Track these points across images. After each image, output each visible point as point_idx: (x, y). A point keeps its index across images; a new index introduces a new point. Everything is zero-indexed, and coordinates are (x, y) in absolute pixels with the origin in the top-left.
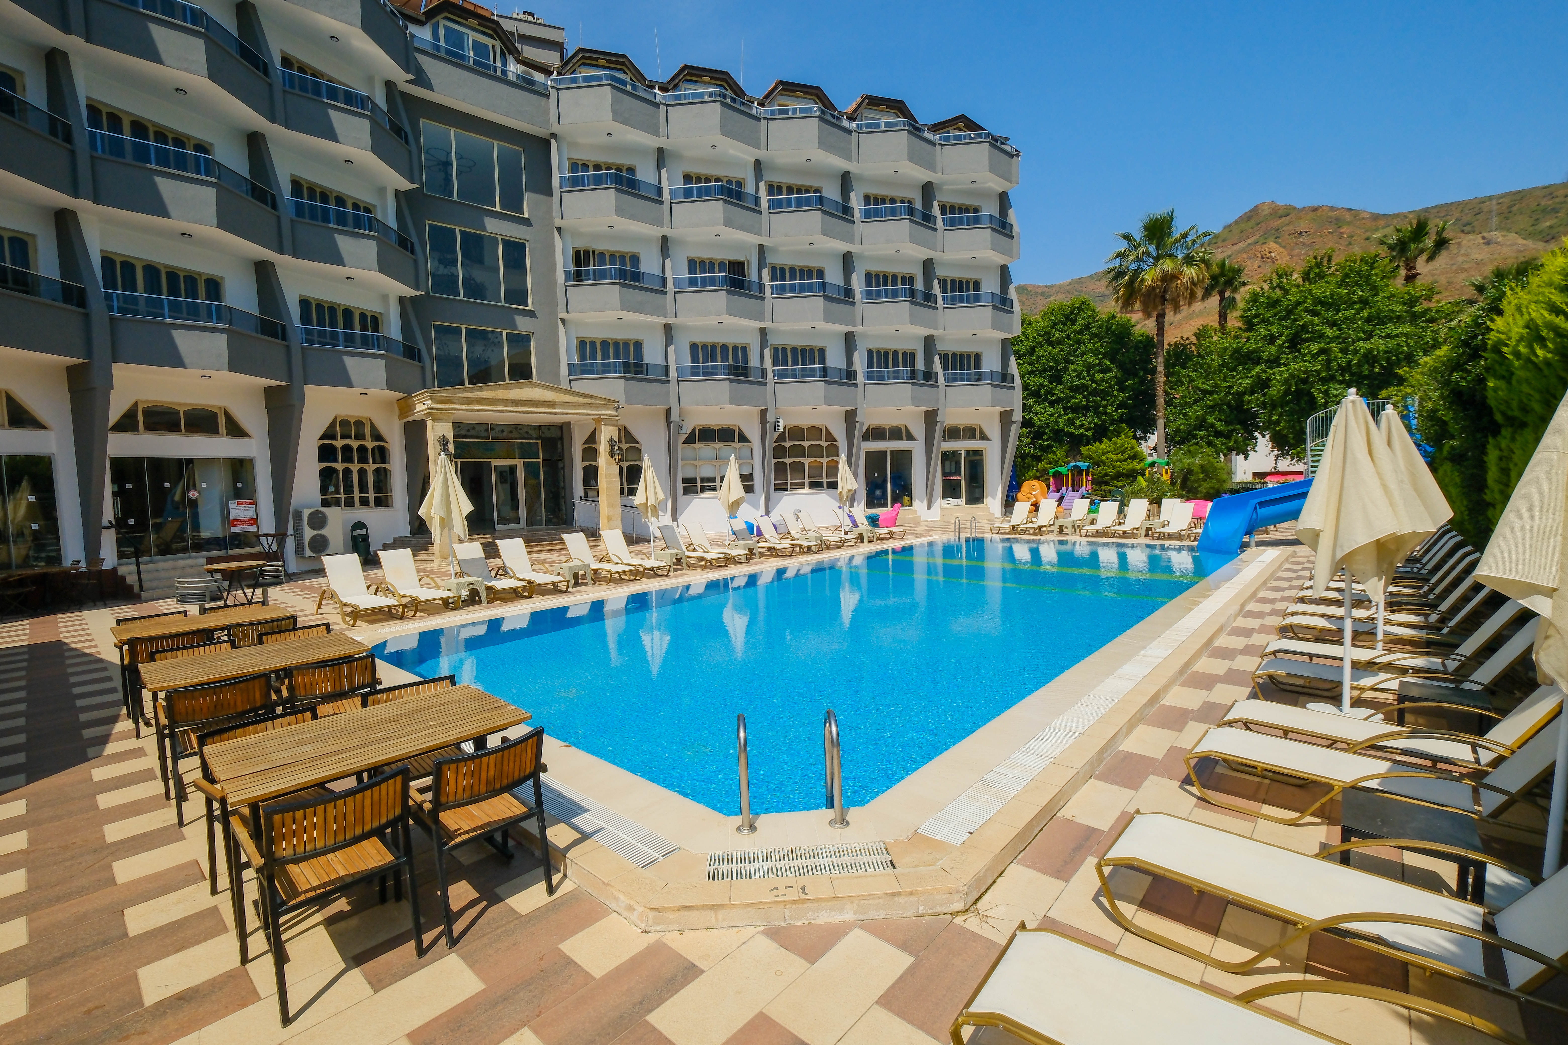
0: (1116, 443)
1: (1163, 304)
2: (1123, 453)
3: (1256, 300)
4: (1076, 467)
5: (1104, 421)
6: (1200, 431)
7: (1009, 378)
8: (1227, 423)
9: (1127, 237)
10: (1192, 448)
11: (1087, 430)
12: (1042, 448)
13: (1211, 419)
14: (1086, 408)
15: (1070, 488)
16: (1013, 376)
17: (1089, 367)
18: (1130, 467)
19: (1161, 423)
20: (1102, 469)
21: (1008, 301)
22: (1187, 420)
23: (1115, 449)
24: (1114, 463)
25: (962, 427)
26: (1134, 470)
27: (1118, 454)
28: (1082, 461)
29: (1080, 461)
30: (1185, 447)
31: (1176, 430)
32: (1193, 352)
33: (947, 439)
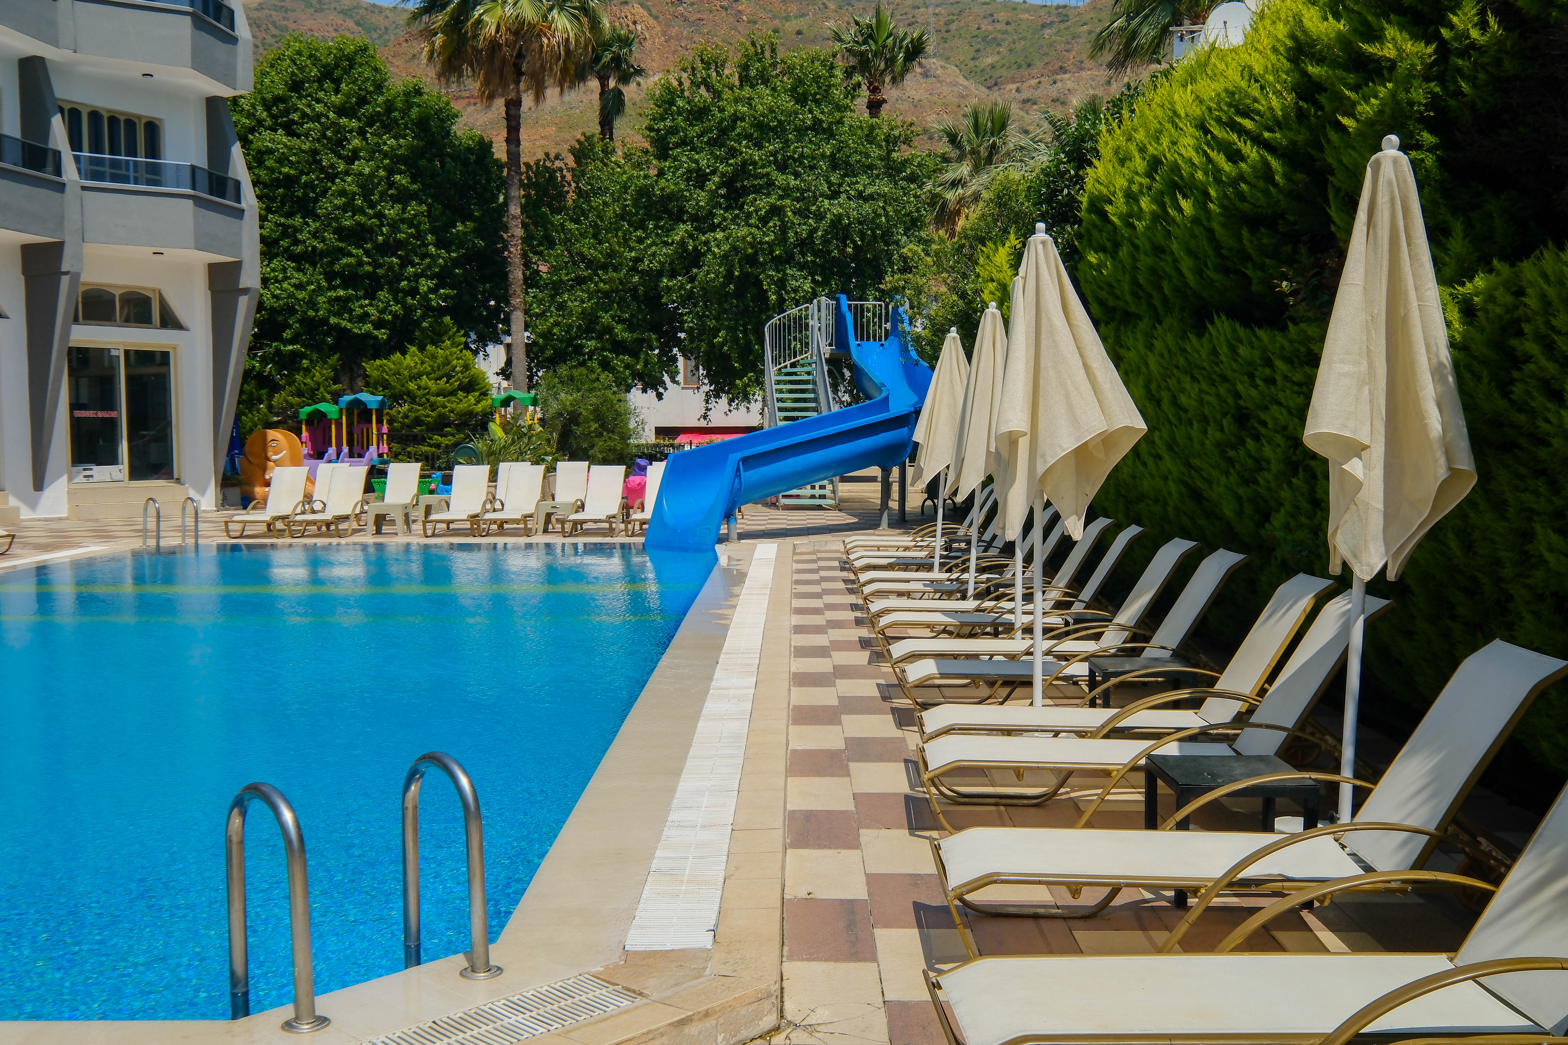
0: (433, 357)
1: (517, 82)
2: (449, 377)
3: (672, 103)
4: (356, 403)
5: (409, 310)
6: (587, 339)
7: (228, 188)
8: (633, 326)
10: (575, 373)
11: (376, 327)
12: (279, 358)
13: (606, 318)
14: (373, 279)
15: (345, 449)
16: (238, 184)
18: (463, 405)
19: (518, 319)
20: (410, 410)
21: (225, 12)
22: (563, 316)
23: (432, 369)
24: (432, 399)
25: (118, 293)
26: (471, 414)
27: (440, 378)
28: (367, 391)
29: (362, 391)
30: (563, 370)
31: (547, 335)
32: (570, 185)
33: (85, 318)
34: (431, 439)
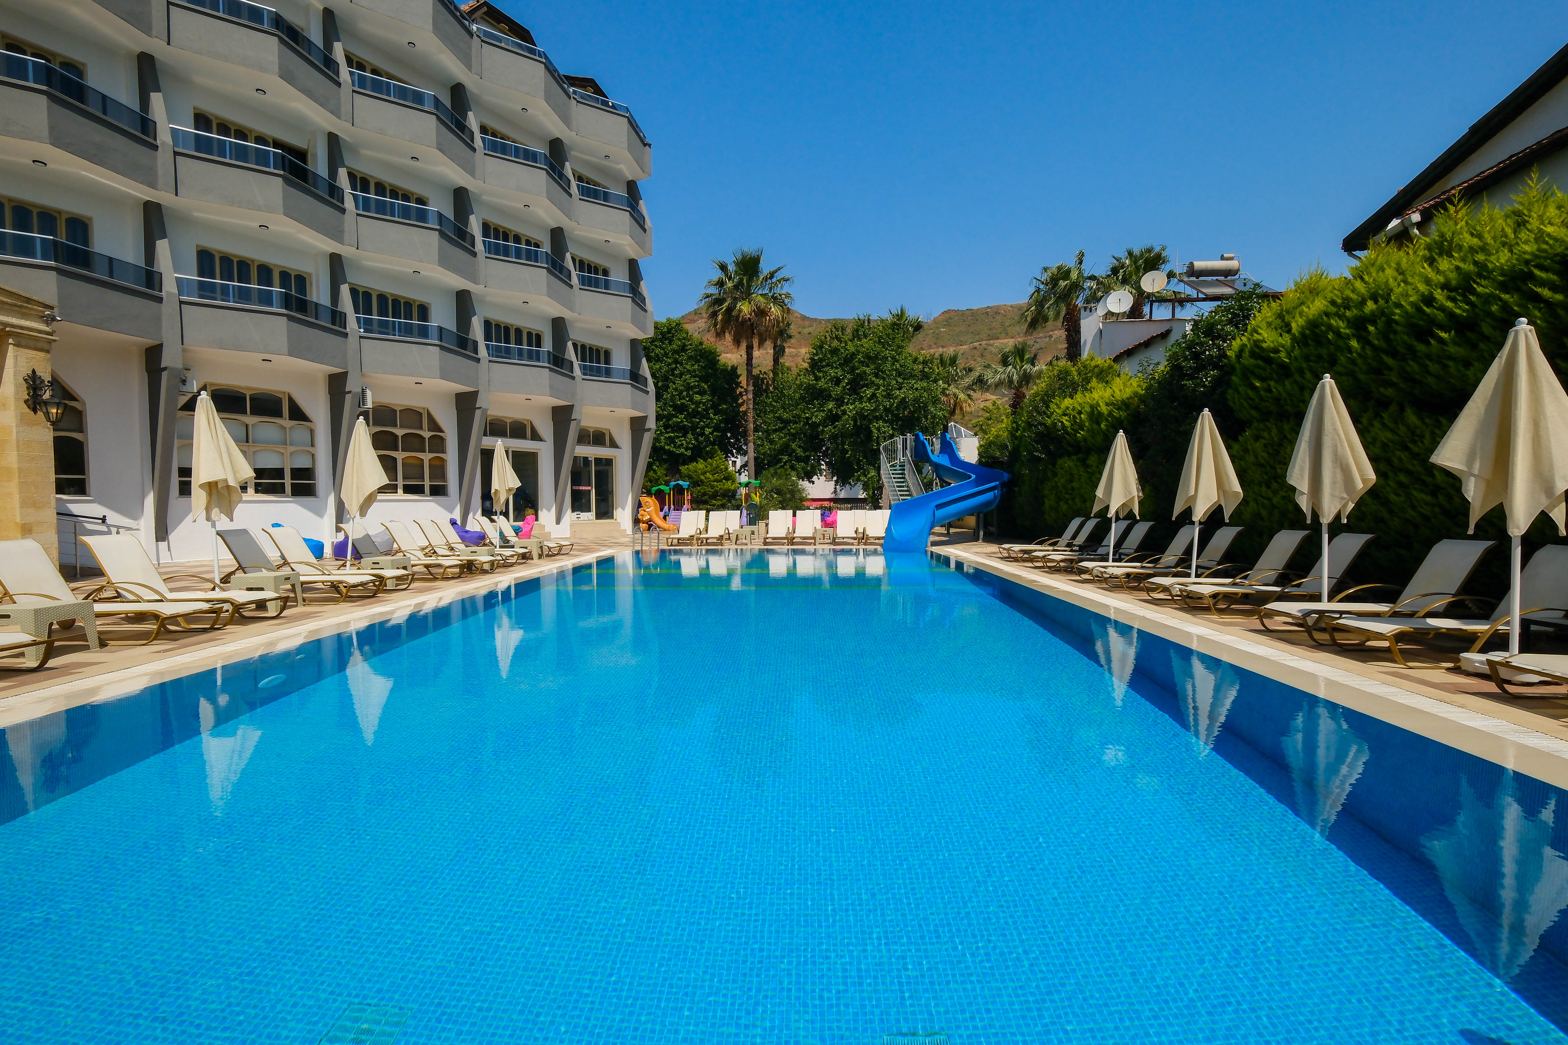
0: (711, 465)
1: (753, 339)
3: (821, 347)
4: (677, 485)
5: (701, 443)
6: (784, 455)
7: (640, 379)
8: (805, 450)
9: (723, 267)
10: (778, 471)
11: (686, 451)
13: (793, 446)
14: (687, 429)
15: (672, 507)
16: (644, 378)
17: (689, 388)
18: (726, 487)
19: (751, 445)
20: (701, 489)
21: (642, 296)
22: (773, 445)
23: (711, 470)
24: (711, 483)
25: (593, 430)
26: (729, 490)
27: (714, 474)
28: (681, 480)
30: (772, 470)
31: (764, 454)
33: (579, 442)
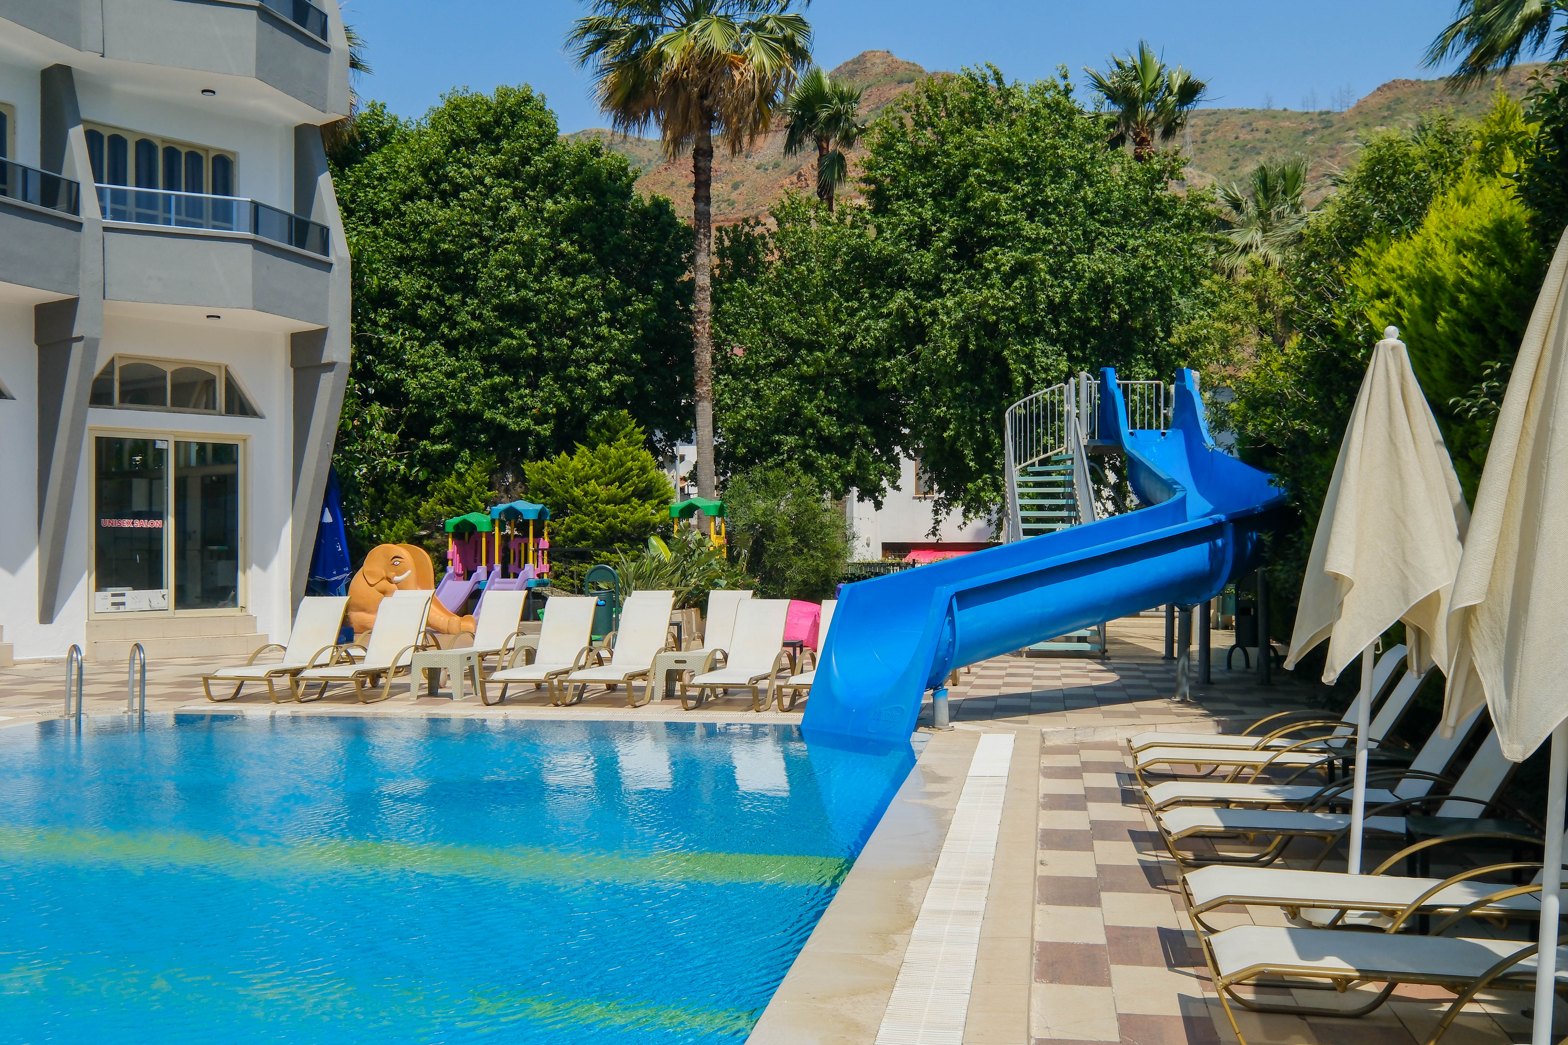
0: (605, 458)
1: (708, 128)
2: (622, 480)
4: (512, 514)
5: (578, 402)
6: (787, 434)
7: (313, 236)
8: (843, 419)
10: (771, 475)
11: (538, 422)
12: (426, 460)
13: (809, 409)
14: (538, 366)
15: (498, 567)
16: (324, 232)
18: (638, 515)
19: (705, 412)
20: (574, 521)
21: (312, 15)
22: (759, 407)
23: (603, 471)
24: (601, 507)
25: (169, 369)
27: (611, 483)
28: (527, 499)
29: (521, 498)
30: (756, 473)
31: (738, 431)
32: (773, 253)
33: (122, 401)
34: (599, 556)
